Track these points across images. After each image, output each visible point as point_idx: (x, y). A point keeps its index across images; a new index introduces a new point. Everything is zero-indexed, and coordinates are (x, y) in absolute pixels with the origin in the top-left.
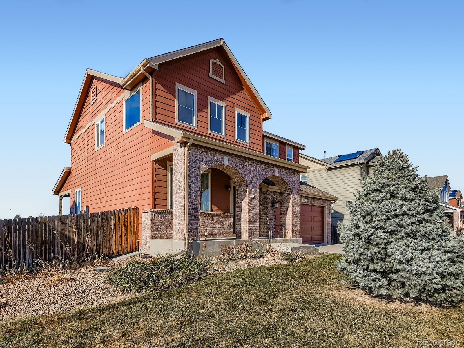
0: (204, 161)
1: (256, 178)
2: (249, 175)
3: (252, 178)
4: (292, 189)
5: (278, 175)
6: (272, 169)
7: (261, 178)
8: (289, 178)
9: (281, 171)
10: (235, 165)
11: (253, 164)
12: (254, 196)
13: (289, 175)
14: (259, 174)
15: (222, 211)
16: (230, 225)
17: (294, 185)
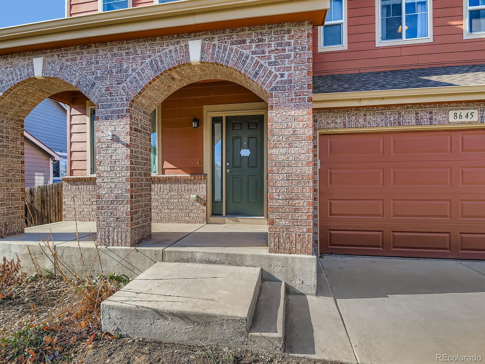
1: (121, 86)
2: (98, 83)
3: (107, 89)
4: (268, 90)
5: (202, 58)
6: (178, 47)
7: (137, 81)
8: (254, 56)
9: (216, 42)
10: (61, 69)
11: (109, 53)
12: (113, 135)
13: (254, 45)
14: (130, 73)
15: (184, 172)
16: (198, 199)
17: (278, 73)
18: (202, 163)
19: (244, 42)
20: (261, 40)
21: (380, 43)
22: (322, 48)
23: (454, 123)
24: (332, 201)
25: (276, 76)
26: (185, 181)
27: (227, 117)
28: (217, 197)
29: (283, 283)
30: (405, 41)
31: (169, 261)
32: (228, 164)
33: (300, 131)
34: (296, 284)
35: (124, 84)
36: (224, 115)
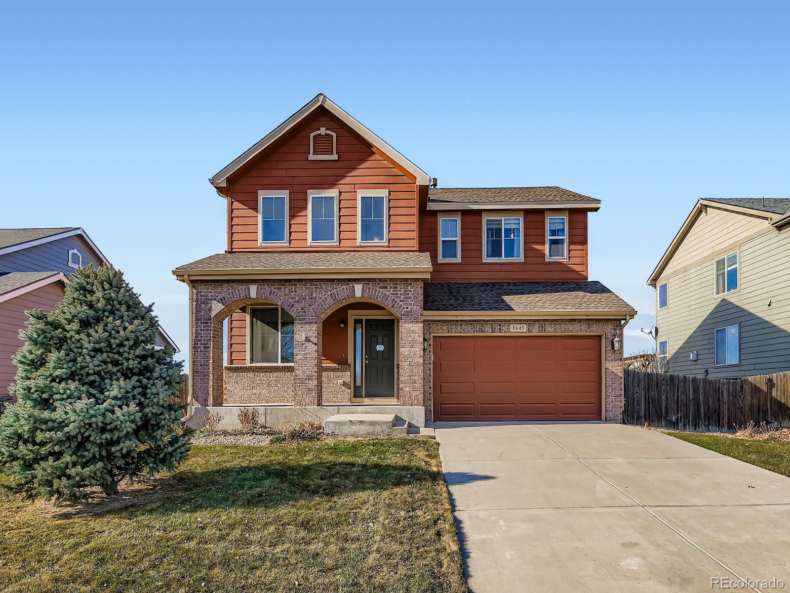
0: (218, 298)
1: (312, 307)
2: (296, 305)
3: (302, 309)
4: (399, 315)
5: (362, 294)
6: (348, 287)
7: (322, 305)
8: (392, 296)
9: (370, 286)
10: (270, 293)
11: (304, 287)
12: (306, 337)
13: (392, 290)
14: (318, 300)
15: (331, 363)
16: (344, 384)
17: (405, 306)
18: (346, 355)
19: (386, 288)
20: (396, 288)
21: (486, 259)
22: (441, 260)
23: (513, 332)
24: (441, 384)
25: (404, 308)
26: (334, 370)
27: (366, 320)
28: (358, 383)
29: (407, 422)
30: (503, 259)
31: (342, 414)
32: (367, 356)
33: (417, 339)
34: (414, 422)
35: (314, 306)
36: (364, 318)
